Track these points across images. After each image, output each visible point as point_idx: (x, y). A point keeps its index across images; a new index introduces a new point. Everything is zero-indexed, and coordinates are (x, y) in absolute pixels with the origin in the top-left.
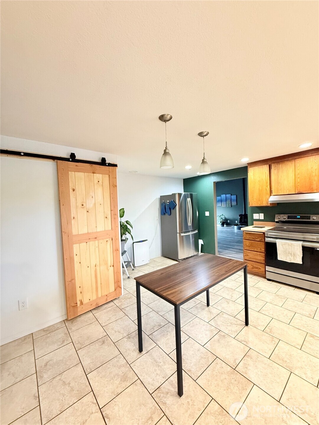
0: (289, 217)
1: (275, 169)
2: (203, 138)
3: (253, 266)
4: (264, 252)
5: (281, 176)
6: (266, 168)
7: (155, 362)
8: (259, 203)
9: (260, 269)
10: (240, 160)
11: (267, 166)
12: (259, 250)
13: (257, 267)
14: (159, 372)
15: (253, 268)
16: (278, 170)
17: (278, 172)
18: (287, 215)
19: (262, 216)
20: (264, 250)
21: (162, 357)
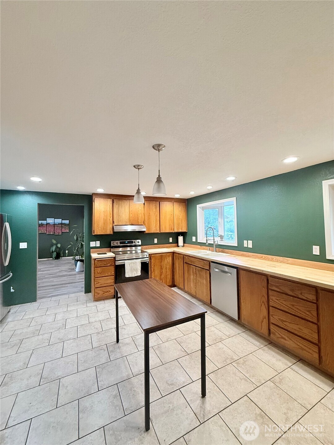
0: (121, 243)
1: (117, 204)
2: (139, 170)
3: (104, 291)
4: (114, 275)
5: (121, 211)
6: (109, 202)
7: (167, 413)
8: (104, 231)
9: (110, 291)
10: (96, 190)
11: (110, 200)
12: (110, 274)
13: (108, 291)
14: (180, 411)
15: (104, 293)
16: (119, 205)
17: (119, 207)
18: (119, 241)
19: (98, 244)
20: (113, 273)
21: (164, 403)
